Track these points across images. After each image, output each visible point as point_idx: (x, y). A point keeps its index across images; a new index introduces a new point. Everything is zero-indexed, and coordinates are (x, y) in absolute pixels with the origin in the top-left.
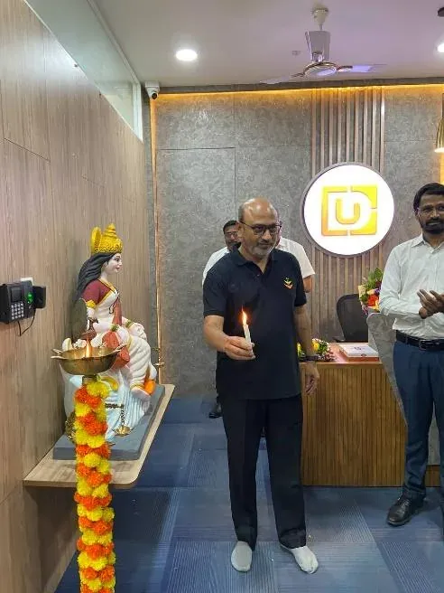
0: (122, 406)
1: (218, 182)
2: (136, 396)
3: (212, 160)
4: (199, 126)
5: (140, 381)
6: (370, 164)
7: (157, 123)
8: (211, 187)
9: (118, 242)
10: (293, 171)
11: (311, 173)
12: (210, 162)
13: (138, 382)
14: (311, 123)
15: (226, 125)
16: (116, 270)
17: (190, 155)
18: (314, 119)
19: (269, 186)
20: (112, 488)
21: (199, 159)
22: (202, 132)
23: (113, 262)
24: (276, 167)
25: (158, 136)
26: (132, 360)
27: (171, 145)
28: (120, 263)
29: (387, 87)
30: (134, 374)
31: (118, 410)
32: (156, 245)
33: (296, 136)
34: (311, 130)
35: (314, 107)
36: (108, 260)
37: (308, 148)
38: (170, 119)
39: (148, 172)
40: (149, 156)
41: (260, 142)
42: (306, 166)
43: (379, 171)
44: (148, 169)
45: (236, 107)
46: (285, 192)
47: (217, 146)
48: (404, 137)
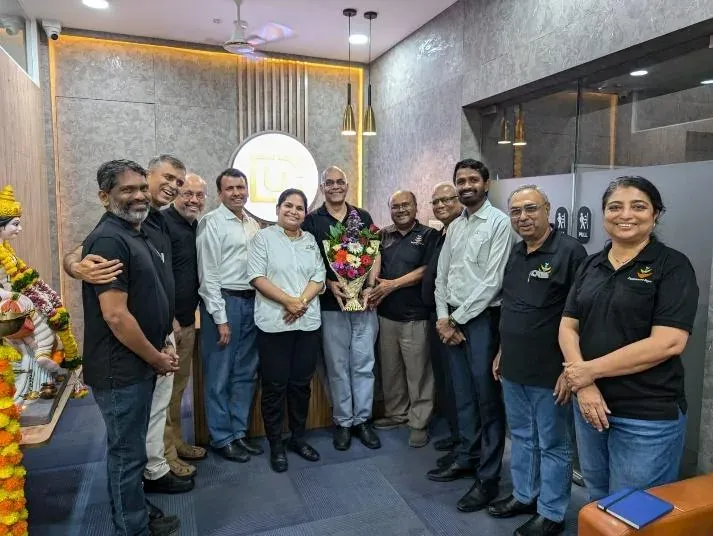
0: (30, 371)
1: (135, 138)
2: (42, 366)
3: (127, 114)
4: (112, 76)
5: (47, 350)
6: (295, 135)
7: (58, 67)
8: (127, 143)
9: (16, 205)
10: (220, 134)
11: (238, 139)
12: (125, 116)
13: (46, 352)
14: (238, 89)
15: (144, 79)
16: (14, 235)
17: (99, 106)
18: (241, 85)
19: (194, 148)
20: (22, 447)
21: (112, 112)
22: (114, 82)
23: (10, 227)
24: (202, 128)
25: (60, 81)
26: (36, 331)
27: (76, 93)
28: (20, 228)
29: (310, 64)
30: (39, 344)
31: (24, 375)
32: (58, 206)
33: (222, 99)
34: (238, 95)
35: (240, 73)
36: (4, 225)
37: (236, 112)
38: (75, 63)
39: (47, 121)
40: (48, 103)
41: (184, 102)
42: (233, 132)
43: (303, 141)
44: (47, 119)
45: (155, 62)
46: (211, 155)
47: (135, 100)
48: (326, 112)
